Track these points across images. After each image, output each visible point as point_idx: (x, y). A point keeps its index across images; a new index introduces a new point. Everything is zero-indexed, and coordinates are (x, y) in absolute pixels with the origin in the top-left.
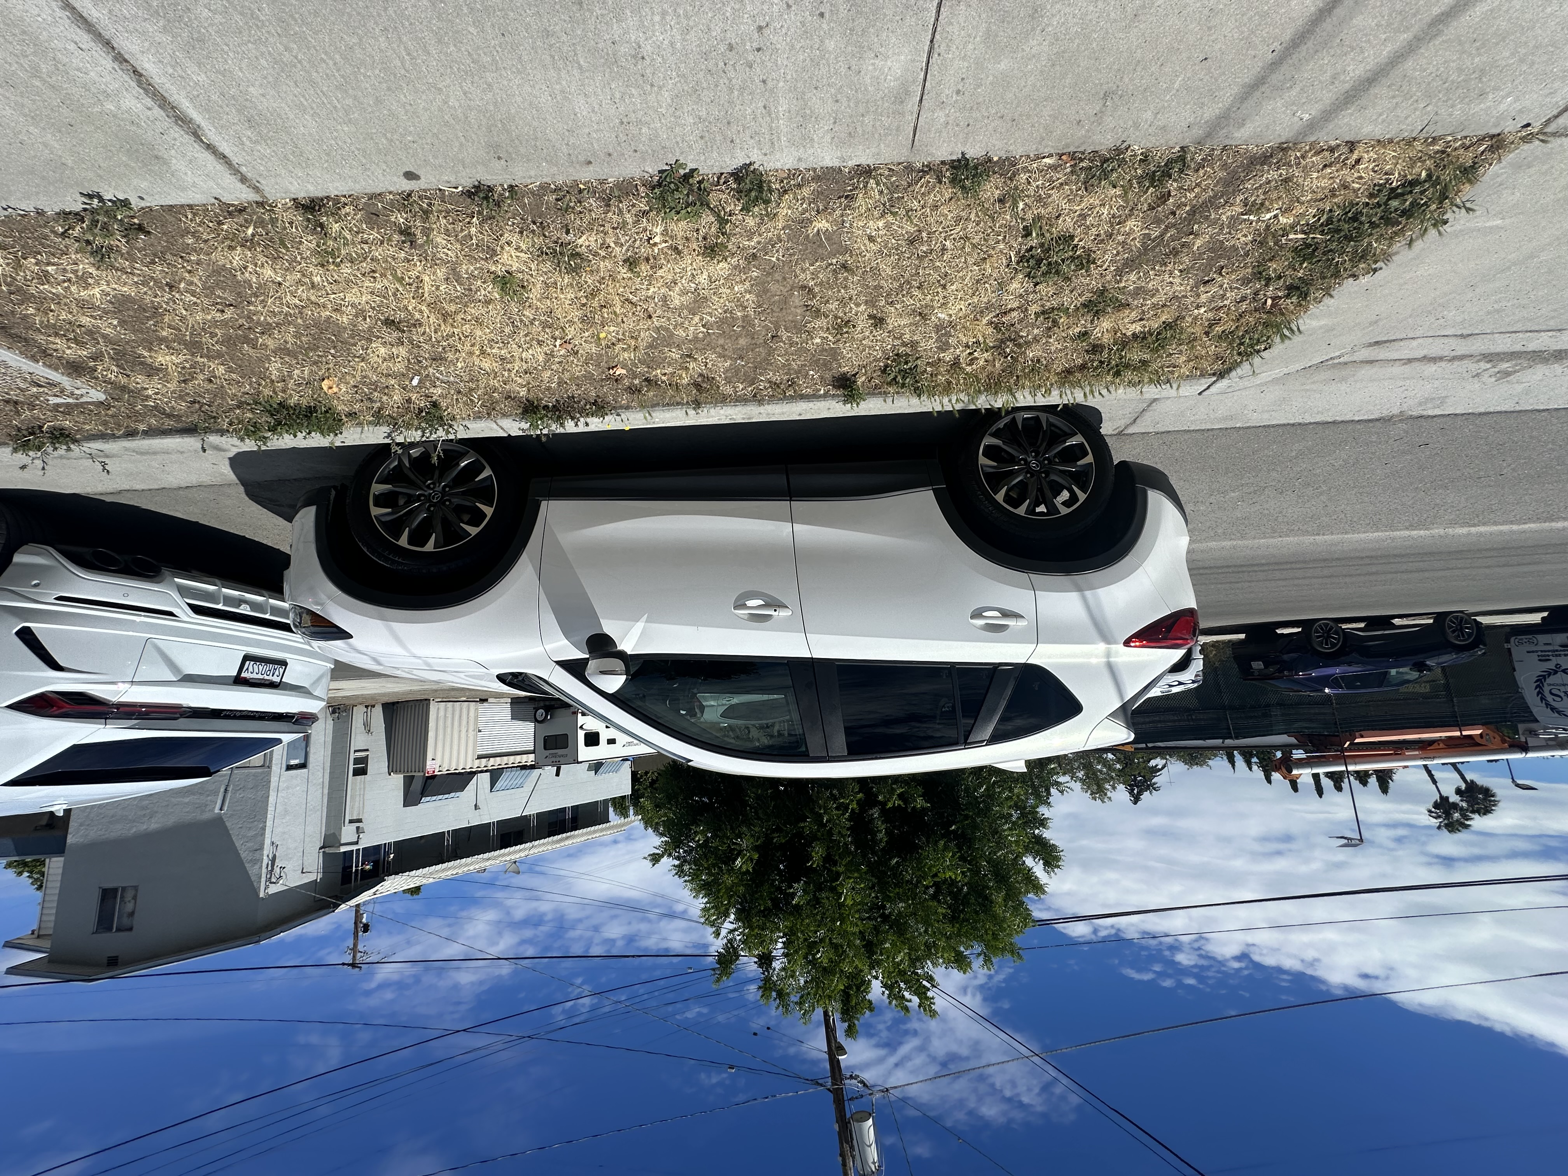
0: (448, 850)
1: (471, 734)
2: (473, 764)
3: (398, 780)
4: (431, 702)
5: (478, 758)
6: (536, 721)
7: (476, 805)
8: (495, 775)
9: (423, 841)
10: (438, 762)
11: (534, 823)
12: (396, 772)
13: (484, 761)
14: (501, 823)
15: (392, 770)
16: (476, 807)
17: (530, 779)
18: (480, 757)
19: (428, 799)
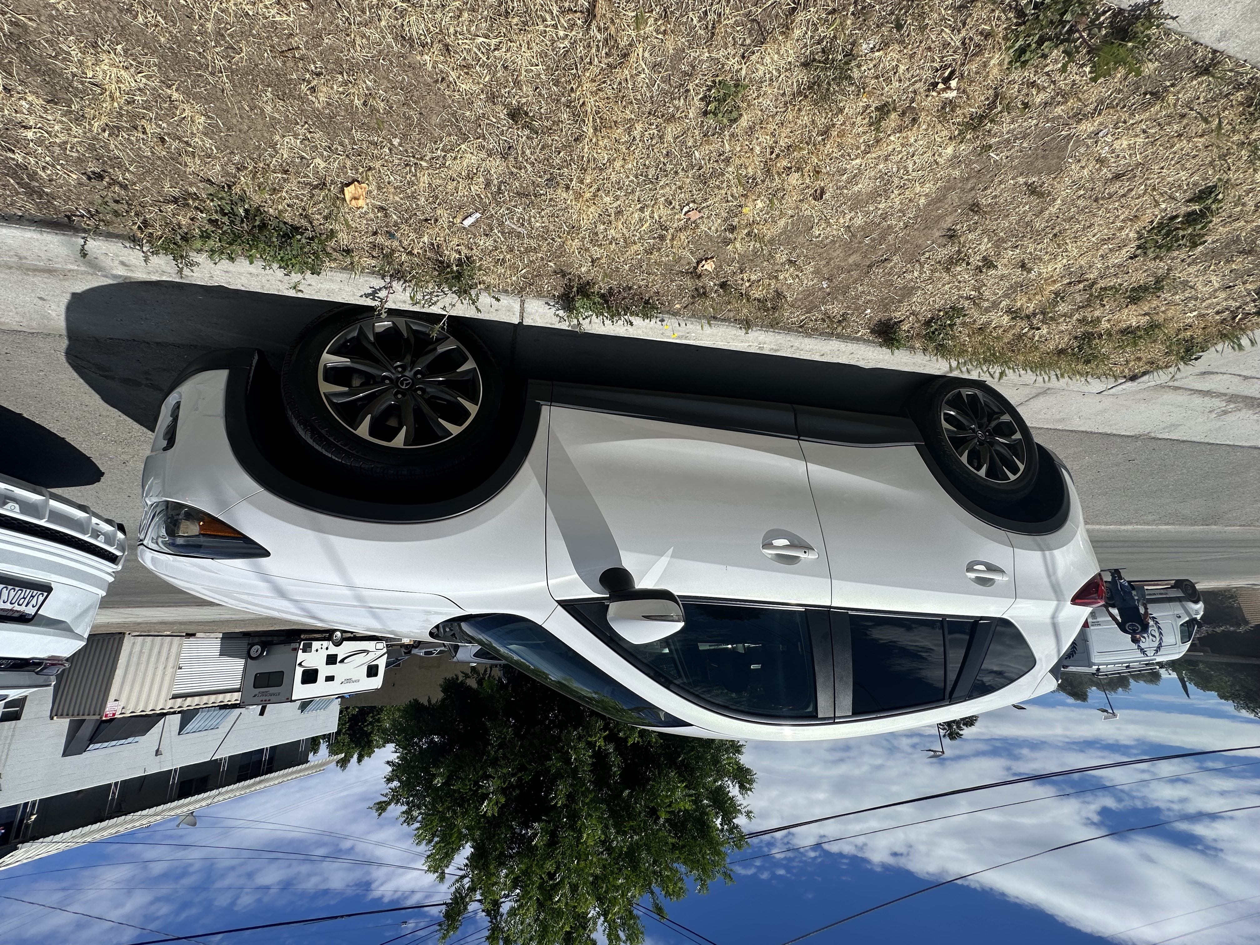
0: (111, 805)
1: (169, 670)
2: (165, 705)
3: (63, 724)
4: (127, 636)
5: (173, 698)
6: (249, 656)
7: (157, 751)
8: (187, 716)
9: (80, 796)
10: (122, 703)
11: (224, 767)
12: (62, 716)
13: (179, 701)
14: (184, 770)
15: (55, 713)
16: (158, 753)
17: (228, 719)
18: (175, 697)
19: (98, 746)
